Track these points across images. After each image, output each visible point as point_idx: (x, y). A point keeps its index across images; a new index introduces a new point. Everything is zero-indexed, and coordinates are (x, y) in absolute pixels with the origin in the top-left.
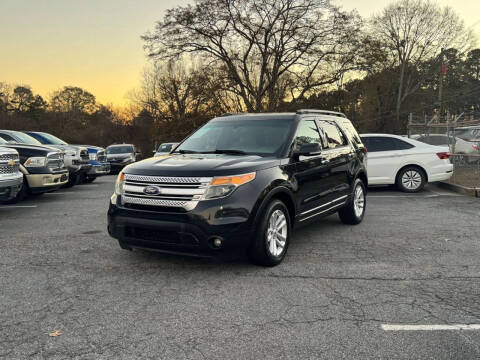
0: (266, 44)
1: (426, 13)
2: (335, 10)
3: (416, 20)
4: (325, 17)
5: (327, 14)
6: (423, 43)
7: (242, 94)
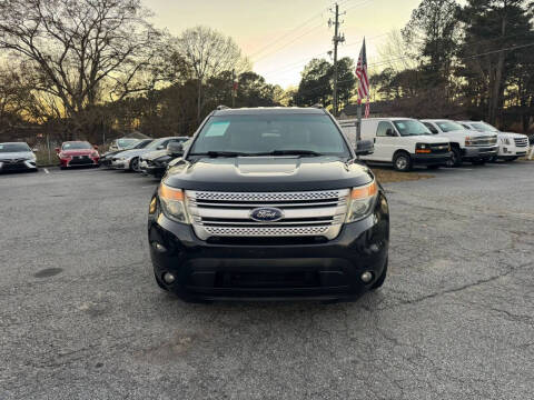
0: (83, 50)
1: (215, 40)
2: (150, 26)
3: (207, 45)
4: (138, 32)
5: (140, 29)
6: (213, 64)
7: (61, 94)
